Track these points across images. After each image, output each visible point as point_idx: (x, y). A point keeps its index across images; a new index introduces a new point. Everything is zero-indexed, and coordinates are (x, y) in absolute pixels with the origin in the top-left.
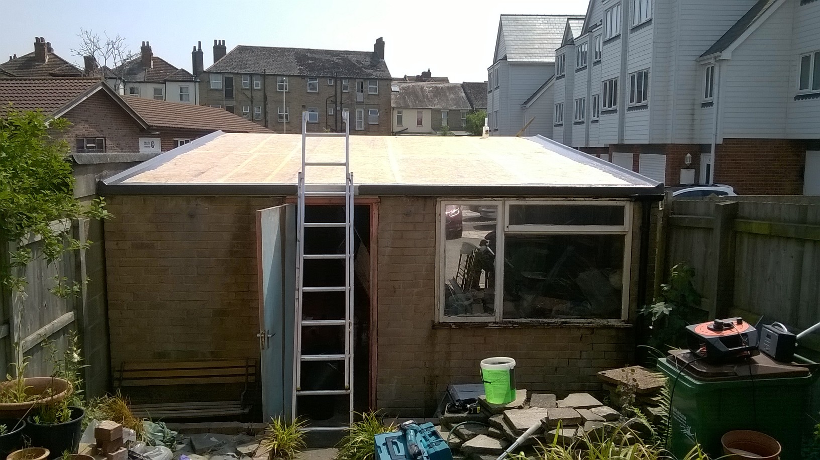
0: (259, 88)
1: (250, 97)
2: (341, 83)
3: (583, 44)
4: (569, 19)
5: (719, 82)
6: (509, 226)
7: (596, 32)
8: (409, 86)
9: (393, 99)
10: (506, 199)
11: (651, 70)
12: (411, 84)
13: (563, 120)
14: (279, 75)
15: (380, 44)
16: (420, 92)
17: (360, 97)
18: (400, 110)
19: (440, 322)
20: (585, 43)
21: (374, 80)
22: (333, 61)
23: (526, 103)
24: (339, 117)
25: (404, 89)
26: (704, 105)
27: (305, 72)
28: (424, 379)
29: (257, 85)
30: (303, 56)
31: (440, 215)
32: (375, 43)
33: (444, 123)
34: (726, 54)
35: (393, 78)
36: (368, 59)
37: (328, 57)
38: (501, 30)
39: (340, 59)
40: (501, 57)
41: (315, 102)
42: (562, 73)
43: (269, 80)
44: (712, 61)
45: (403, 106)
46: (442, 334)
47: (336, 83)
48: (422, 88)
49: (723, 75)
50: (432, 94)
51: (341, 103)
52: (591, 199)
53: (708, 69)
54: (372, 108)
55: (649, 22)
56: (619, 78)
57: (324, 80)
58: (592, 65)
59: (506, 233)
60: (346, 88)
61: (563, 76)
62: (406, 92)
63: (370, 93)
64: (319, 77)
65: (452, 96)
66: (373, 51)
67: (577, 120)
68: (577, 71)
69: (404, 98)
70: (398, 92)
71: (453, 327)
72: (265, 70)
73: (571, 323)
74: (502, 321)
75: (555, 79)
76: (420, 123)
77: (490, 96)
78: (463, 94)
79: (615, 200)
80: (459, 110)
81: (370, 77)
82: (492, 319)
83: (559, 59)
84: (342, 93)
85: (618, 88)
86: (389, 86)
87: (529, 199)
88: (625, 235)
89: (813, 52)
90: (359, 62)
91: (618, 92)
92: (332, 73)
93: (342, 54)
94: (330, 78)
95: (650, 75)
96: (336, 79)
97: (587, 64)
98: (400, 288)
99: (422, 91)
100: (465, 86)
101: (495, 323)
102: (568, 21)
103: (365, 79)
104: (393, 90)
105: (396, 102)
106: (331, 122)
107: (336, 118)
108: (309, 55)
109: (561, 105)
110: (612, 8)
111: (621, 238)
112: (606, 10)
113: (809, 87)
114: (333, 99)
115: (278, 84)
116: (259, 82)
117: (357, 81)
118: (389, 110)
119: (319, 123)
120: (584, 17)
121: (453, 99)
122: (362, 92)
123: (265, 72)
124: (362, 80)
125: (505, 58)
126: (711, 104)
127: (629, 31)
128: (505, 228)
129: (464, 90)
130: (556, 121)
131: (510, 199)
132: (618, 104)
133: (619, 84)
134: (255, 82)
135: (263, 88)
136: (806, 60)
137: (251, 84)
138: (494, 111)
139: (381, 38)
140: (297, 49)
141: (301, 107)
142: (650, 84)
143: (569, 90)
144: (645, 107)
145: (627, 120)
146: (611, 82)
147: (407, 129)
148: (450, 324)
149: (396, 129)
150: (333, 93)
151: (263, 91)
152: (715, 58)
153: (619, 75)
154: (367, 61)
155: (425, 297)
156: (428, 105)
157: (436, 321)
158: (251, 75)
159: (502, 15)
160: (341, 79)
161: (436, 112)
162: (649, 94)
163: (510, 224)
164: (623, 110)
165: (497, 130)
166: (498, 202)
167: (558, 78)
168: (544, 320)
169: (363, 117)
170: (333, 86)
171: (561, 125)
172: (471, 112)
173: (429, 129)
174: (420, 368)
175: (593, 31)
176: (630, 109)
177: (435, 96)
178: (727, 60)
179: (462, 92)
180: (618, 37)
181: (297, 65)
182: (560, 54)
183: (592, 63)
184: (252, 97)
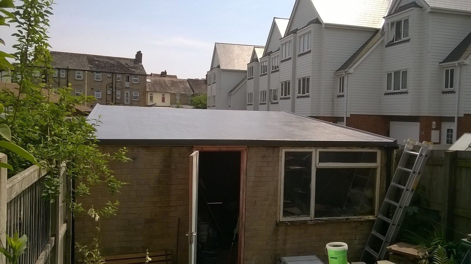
0: (64, 77)
1: (58, 82)
2: (116, 76)
3: (264, 61)
4: (254, 47)
5: (347, 85)
6: (319, 163)
7: (273, 56)
8: (157, 79)
9: (148, 87)
10: (317, 148)
11: (311, 77)
12: (158, 78)
13: (253, 102)
14: (77, 70)
15: (139, 55)
16: (163, 83)
17: (127, 84)
18: (152, 93)
19: (280, 221)
20: (266, 61)
21: (136, 75)
22: (111, 63)
23: (230, 92)
24: (114, 96)
25: (154, 81)
26: (339, 96)
27: (94, 69)
28: (271, 257)
29: (63, 75)
30: (91, 59)
31: (281, 157)
32: (136, 54)
33: (178, 102)
34: (351, 71)
35: (148, 75)
36: (132, 63)
37: (107, 60)
38: (215, 50)
39: (115, 62)
40: (215, 66)
41: (99, 86)
42: (252, 77)
43: (70, 73)
44: (344, 74)
45: (153, 91)
46: (282, 229)
47: (113, 76)
48: (164, 81)
49: (349, 81)
50: (170, 85)
51: (116, 88)
52: (361, 148)
53: (340, 78)
54: (135, 91)
55: (309, 52)
56: (291, 81)
57: (105, 73)
58: (271, 73)
59: (317, 167)
60: (119, 79)
61: (253, 78)
62: (154, 83)
63: (133, 83)
64: (102, 72)
65: (182, 86)
66: (135, 58)
67: (262, 102)
68: (261, 76)
69: (154, 86)
70: (150, 82)
71: (289, 224)
72: (68, 66)
73: (350, 219)
74: (314, 219)
75: (247, 79)
76: (163, 100)
77: (209, 87)
78: (188, 85)
79: (372, 149)
80: (186, 94)
81: (134, 73)
82: (308, 218)
83: (249, 69)
84: (116, 82)
85: (291, 86)
86: (145, 79)
87: (329, 148)
88: (377, 168)
89: (393, 71)
90: (127, 64)
91: (291, 88)
92: (110, 70)
93: (116, 59)
94: (109, 73)
95: (310, 80)
96: (113, 73)
97: (267, 72)
98: (258, 201)
99: (164, 83)
100: (189, 81)
101: (311, 221)
102: (254, 48)
103: (131, 74)
104: (147, 81)
105: (149, 88)
106: (109, 98)
107: (112, 96)
108: (95, 58)
109: (251, 94)
110: (286, 43)
111: (375, 169)
112: (282, 44)
113: (392, 89)
114: (111, 85)
115: (76, 75)
116: (64, 73)
117: (126, 75)
118: (145, 93)
119: (101, 99)
120: (265, 47)
121: (183, 88)
122: (128, 81)
123: (68, 68)
124: (128, 75)
125: (219, 67)
126: (343, 96)
127: (297, 56)
128: (317, 164)
129: (189, 83)
130: (248, 102)
131: (319, 148)
132: (291, 94)
133: (291, 83)
134: (61, 73)
135: (66, 77)
136: (389, 75)
137: (59, 74)
138: (212, 95)
139: (140, 52)
140: (88, 55)
141: (90, 89)
142: (310, 85)
143: (257, 85)
144: (308, 96)
145: (296, 103)
146: (286, 83)
147: (156, 104)
148: (286, 222)
149: (149, 104)
150: (111, 82)
151: (66, 79)
152: (345, 72)
153: (291, 79)
154: (132, 64)
155: (273, 207)
156: (168, 91)
157: (278, 221)
158: (59, 69)
159: (216, 43)
160: (116, 73)
161: (173, 95)
162: (310, 90)
163: (319, 162)
164: (294, 98)
165: (215, 106)
166: (313, 150)
167: (249, 79)
168: (336, 218)
169: (129, 96)
170: (111, 77)
171: (252, 104)
172: (193, 95)
173: (169, 104)
174: (269, 250)
175: (271, 55)
176: (298, 97)
177: (172, 86)
178: (352, 73)
179: (187, 84)
180: (290, 59)
181: (88, 64)
182: (250, 66)
183: (271, 72)
184: (59, 82)
